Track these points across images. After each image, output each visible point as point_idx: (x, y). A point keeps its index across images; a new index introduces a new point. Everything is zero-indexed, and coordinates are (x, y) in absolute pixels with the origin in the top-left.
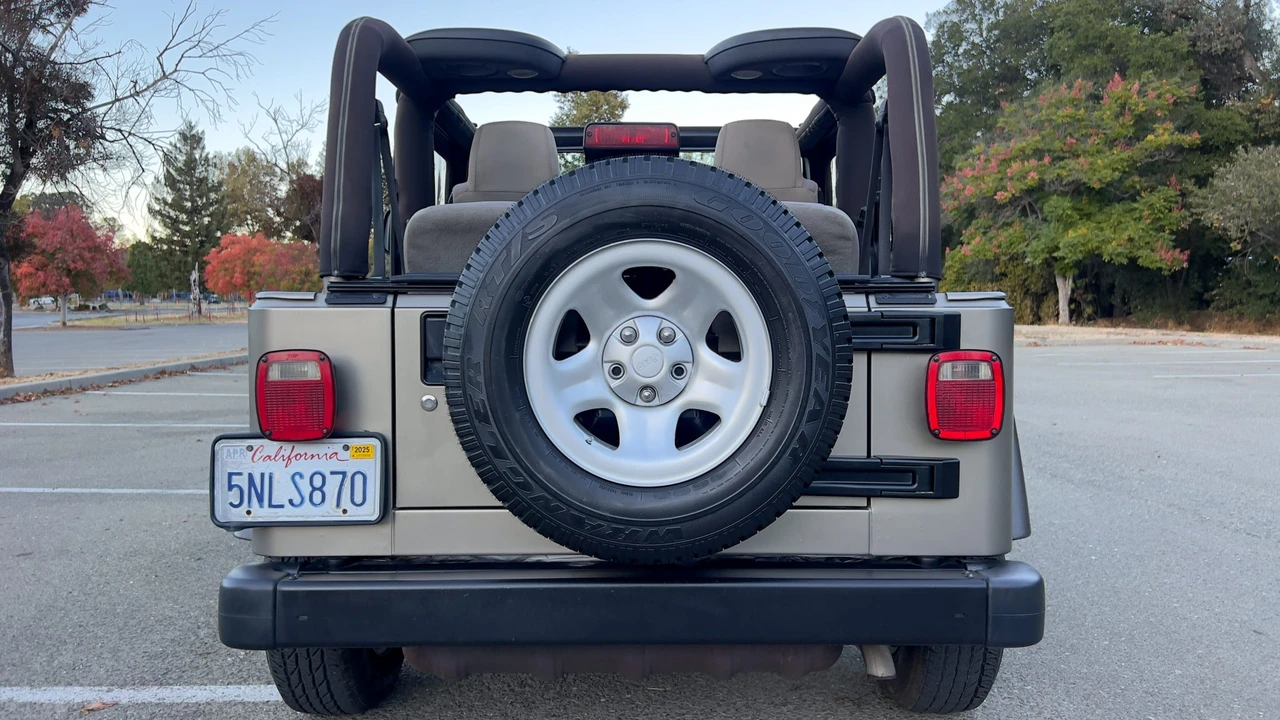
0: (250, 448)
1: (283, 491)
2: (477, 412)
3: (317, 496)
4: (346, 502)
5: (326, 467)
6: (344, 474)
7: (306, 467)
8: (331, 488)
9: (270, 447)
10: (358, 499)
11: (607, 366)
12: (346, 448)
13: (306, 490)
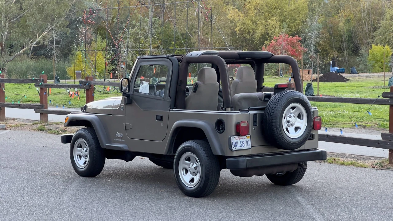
0: (235, 138)
1: (239, 145)
2: (278, 129)
3: (244, 145)
4: (247, 146)
5: (244, 140)
6: (246, 141)
7: (242, 140)
8: (245, 144)
9: (237, 137)
10: (249, 145)
11: (287, 121)
12: (246, 137)
13: (242, 144)
